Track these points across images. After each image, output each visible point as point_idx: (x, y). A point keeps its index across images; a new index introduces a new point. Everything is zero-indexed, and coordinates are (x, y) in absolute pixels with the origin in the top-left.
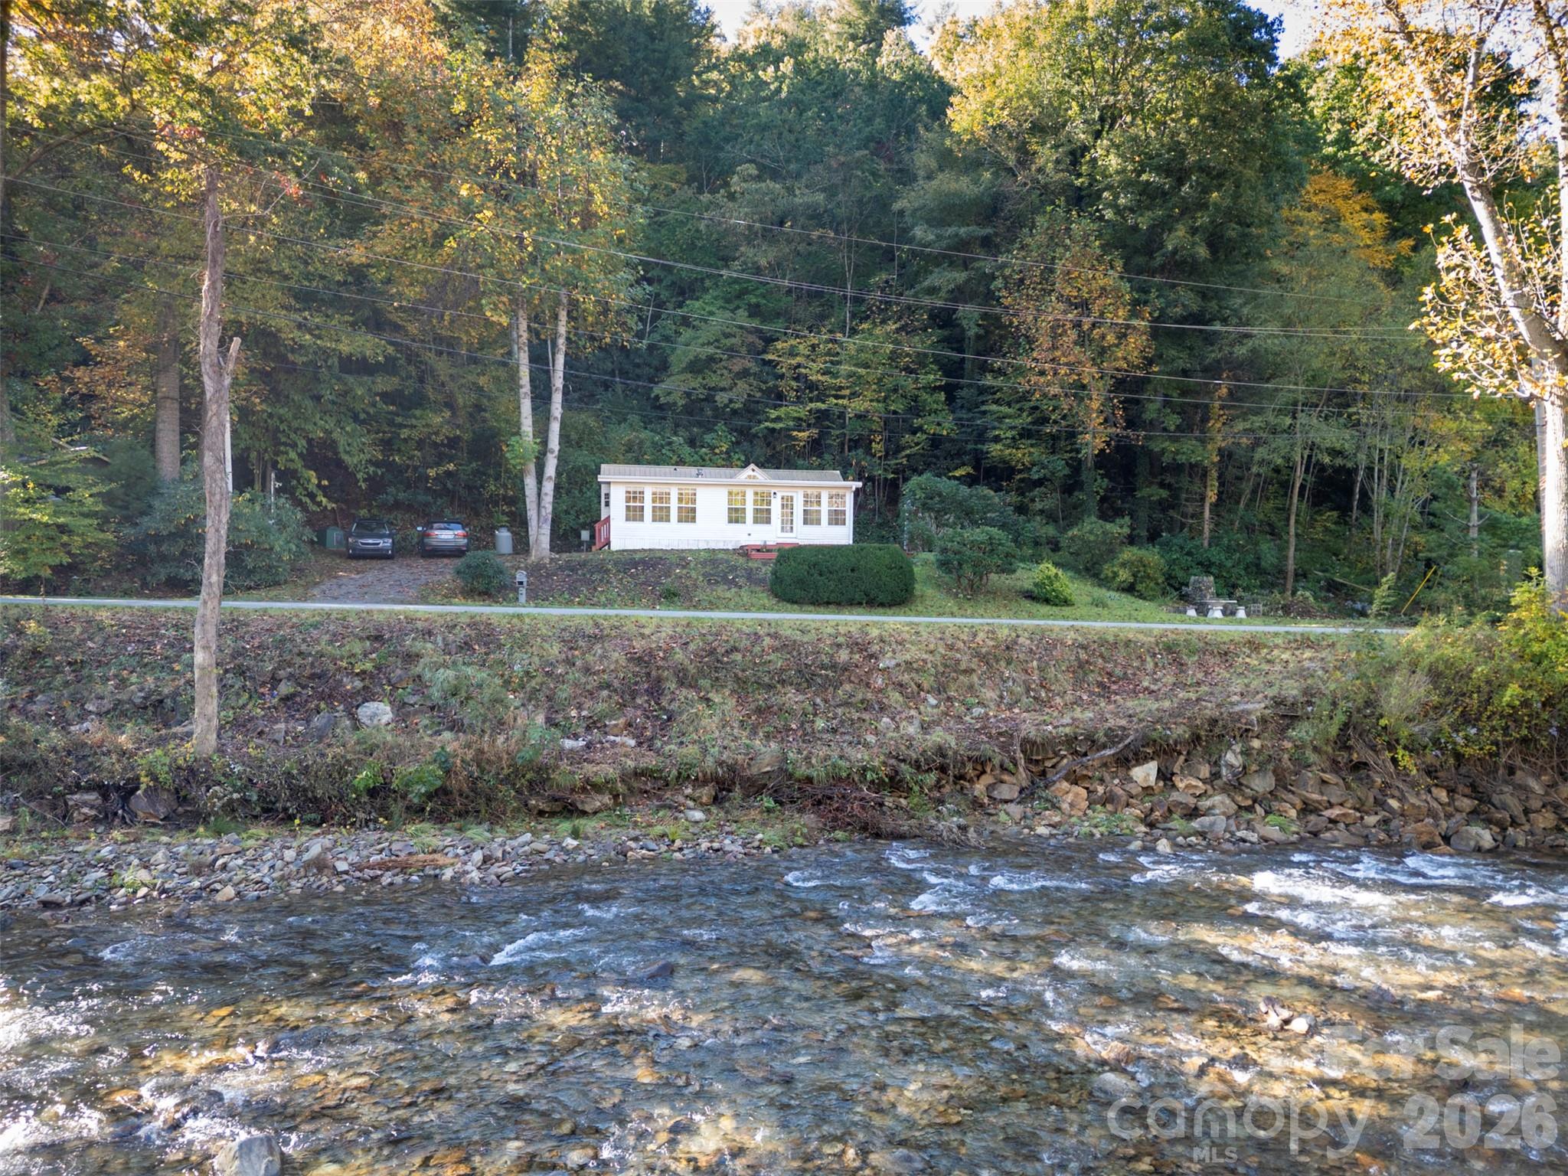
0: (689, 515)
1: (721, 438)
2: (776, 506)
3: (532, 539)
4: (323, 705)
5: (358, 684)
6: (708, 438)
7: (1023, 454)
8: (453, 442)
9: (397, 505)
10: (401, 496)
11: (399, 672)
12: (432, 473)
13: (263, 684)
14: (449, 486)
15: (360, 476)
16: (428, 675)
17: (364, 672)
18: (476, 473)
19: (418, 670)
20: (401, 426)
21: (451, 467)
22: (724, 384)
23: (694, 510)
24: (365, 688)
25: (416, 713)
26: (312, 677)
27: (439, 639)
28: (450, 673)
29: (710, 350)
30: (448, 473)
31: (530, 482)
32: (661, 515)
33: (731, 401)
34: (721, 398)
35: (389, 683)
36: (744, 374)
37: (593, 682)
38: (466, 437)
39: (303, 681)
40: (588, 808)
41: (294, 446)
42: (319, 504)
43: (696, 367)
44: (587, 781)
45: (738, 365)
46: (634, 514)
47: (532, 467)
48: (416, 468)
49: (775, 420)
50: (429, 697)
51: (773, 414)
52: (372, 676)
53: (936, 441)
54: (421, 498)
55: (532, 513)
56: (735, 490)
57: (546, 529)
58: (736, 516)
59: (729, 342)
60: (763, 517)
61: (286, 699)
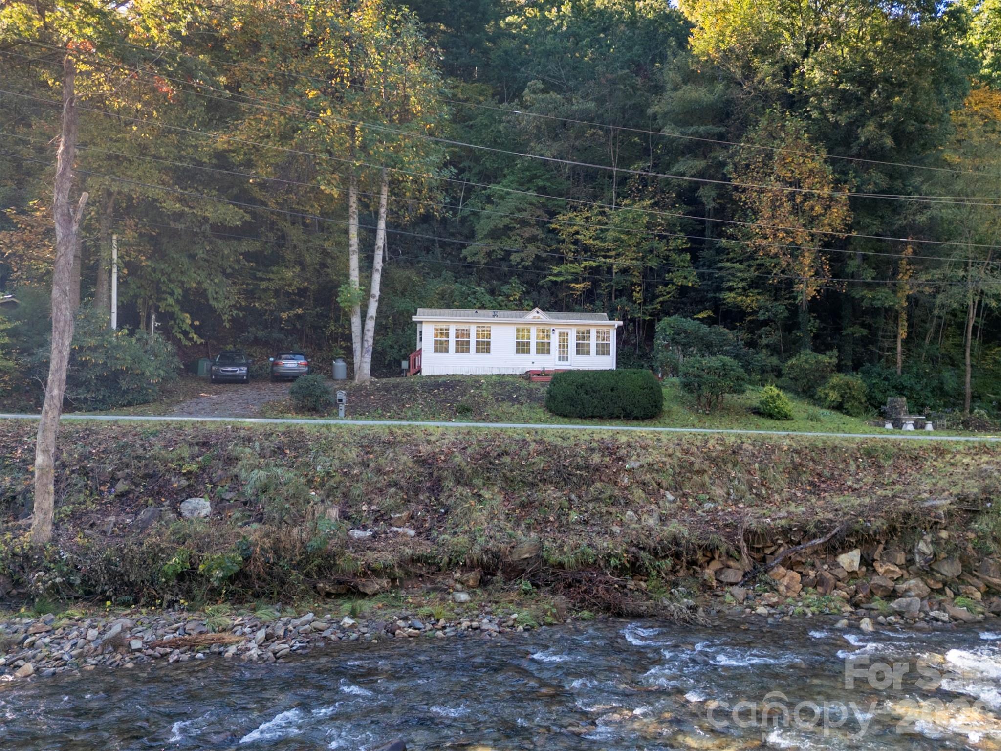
0: (484, 347)
1: (515, 288)
2: (555, 340)
3: (356, 366)
4: (150, 501)
5: (184, 482)
6: (505, 289)
7: (751, 301)
8: (302, 292)
9: (256, 341)
10: (260, 334)
11: (220, 472)
12: (284, 316)
13: (103, 483)
15: (225, 317)
16: (243, 475)
17: (190, 472)
18: (320, 316)
19: (236, 471)
20: (262, 279)
21: (300, 311)
22: (517, 247)
23: (489, 343)
24: (189, 486)
25: (231, 507)
26: (145, 476)
27: (257, 444)
28: (263, 473)
29: (506, 221)
30: (298, 317)
31: (356, 321)
32: (463, 347)
33: (522, 260)
34: (515, 258)
35: (211, 482)
36: (533, 239)
37: (382, 481)
38: (312, 287)
39: (137, 480)
40: (368, 591)
41: (172, 294)
42: (191, 339)
43: (495, 234)
44: (368, 566)
45: (528, 232)
46: (441, 347)
47: (358, 309)
48: (272, 312)
49: (556, 275)
50: (243, 494)
51: (556, 270)
52: (197, 476)
53: (683, 290)
54: (276, 335)
55: (357, 346)
56: (521, 327)
57: (368, 359)
58: (522, 348)
59: (520, 215)
60: (544, 349)
61: (122, 495)
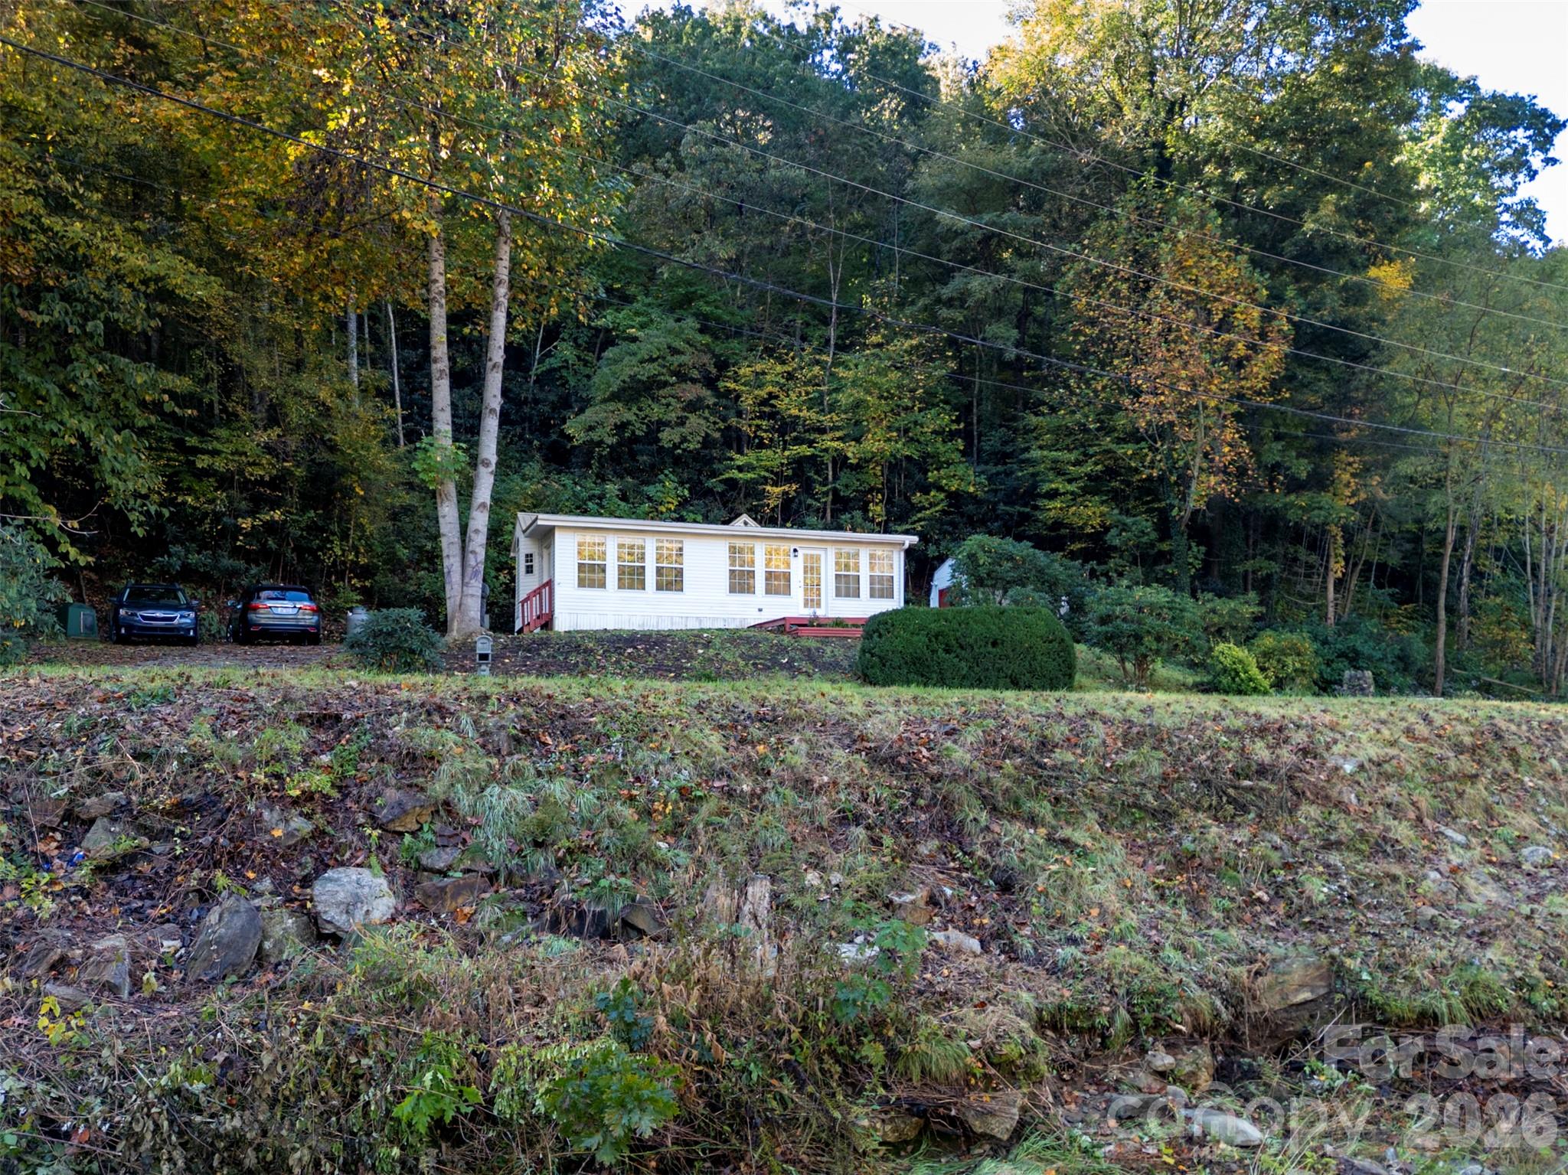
0: (671, 581)
1: (669, 488)
2: (797, 569)
3: (451, 605)
4: (221, 879)
5: (300, 825)
6: (651, 490)
8: (279, 481)
11: (392, 794)
12: (246, 524)
13: (44, 833)
14: (271, 543)
15: (133, 516)
16: (464, 801)
17: (308, 796)
19: (438, 788)
20: (195, 451)
21: (277, 515)
22: (672, 416)
23: (680, 573)
24: (319, 834)
25: (459, 890)
26: (182, 810)
27: (466, 720)
28: (516, 794)
29: (652, 369)
30: (271, 527)
31: (448, 512)
32: (632, 582)
33: (684, 440)
34: (667, 437)
35: (374, 820)
36: (693, 406)
38: (299, 472)
39: (156, 822)
42: (65, 556)
43: (635, 392)
45: (692, 391)
46: (590, 582)
47: (451, 488)
48: (217, 517)
49: (740, 469)
50: (481, 851)
51: (740, 460)
52: (328, 808)
53: (956, 498)
54: (227, 562)
55: (451, 561)
56: (739, 543)
57: (476, 587)
58: (741, 582)
59: (677, 360)
60: (778, 583)
61: (113, 869)
